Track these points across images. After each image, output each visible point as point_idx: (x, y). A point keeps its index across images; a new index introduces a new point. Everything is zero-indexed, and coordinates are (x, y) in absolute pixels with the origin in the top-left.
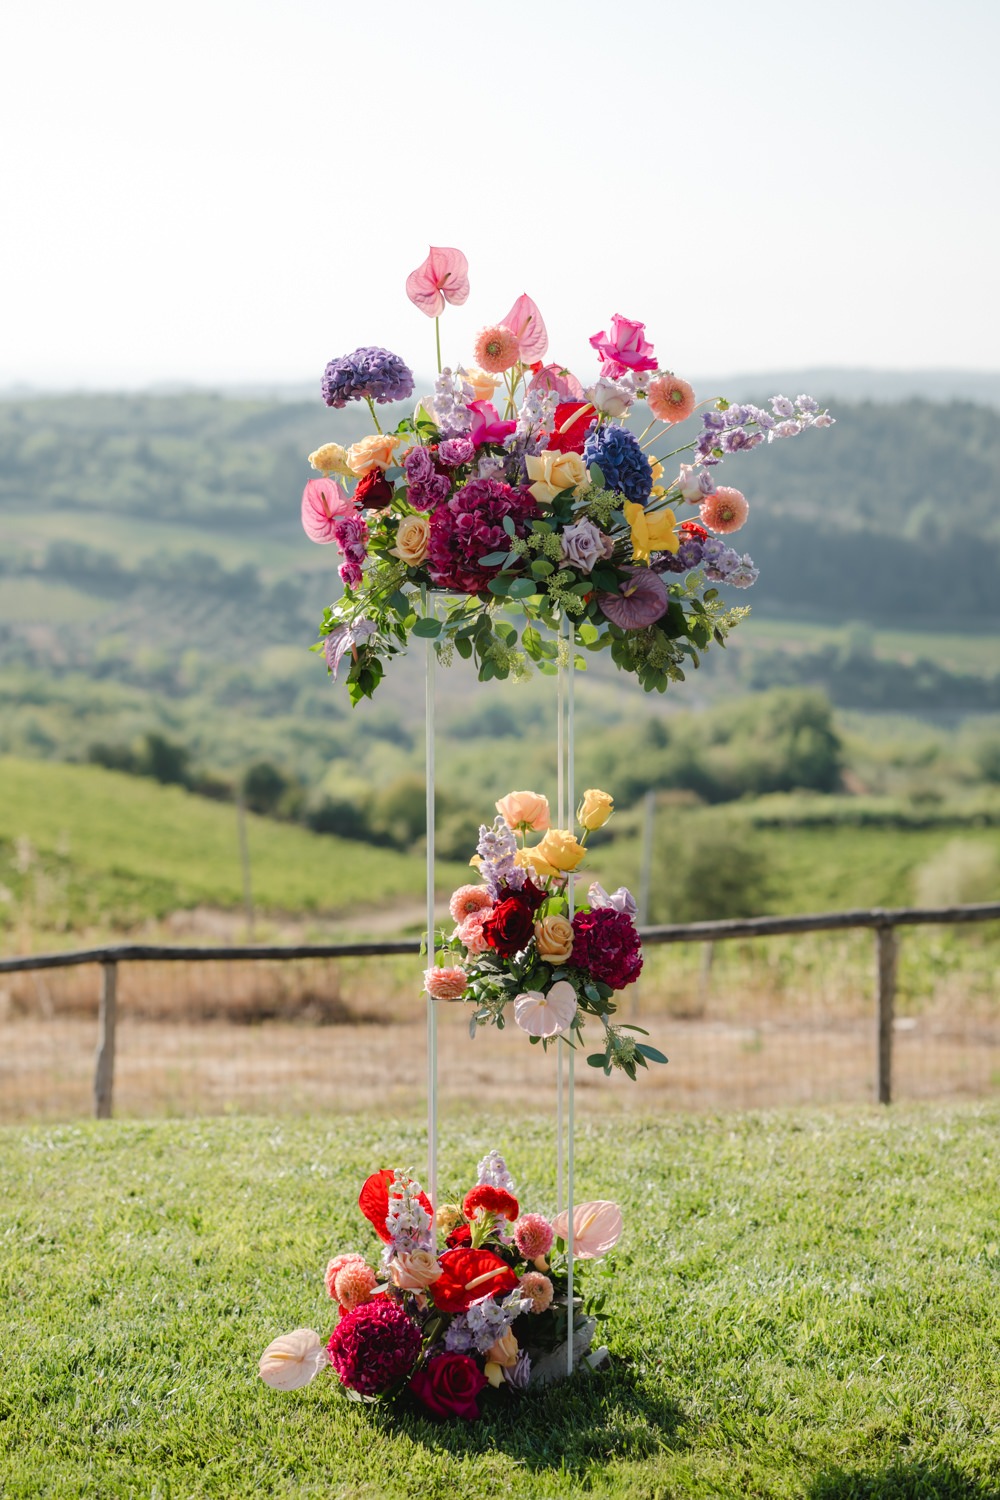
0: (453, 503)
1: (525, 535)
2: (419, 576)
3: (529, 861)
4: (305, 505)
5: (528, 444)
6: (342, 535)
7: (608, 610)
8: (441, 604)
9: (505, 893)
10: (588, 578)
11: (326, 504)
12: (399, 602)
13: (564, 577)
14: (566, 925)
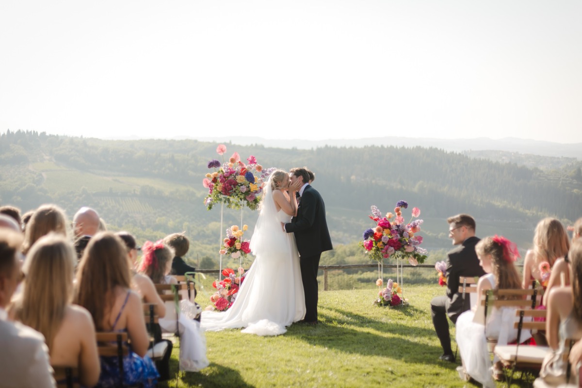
0: (226, 182)
1: (235, 187)
2: (220, 193)
3: (234, 234)
4: (204, 182)
5: (237, 174)
6: (210, 187)
7: (247, 198)
8: (222, 196)
9: (231, 239)
10: (244, 194)
11: (207, 182)
12: (218, 196)
13: (240, 193)
14: (240, 244)
